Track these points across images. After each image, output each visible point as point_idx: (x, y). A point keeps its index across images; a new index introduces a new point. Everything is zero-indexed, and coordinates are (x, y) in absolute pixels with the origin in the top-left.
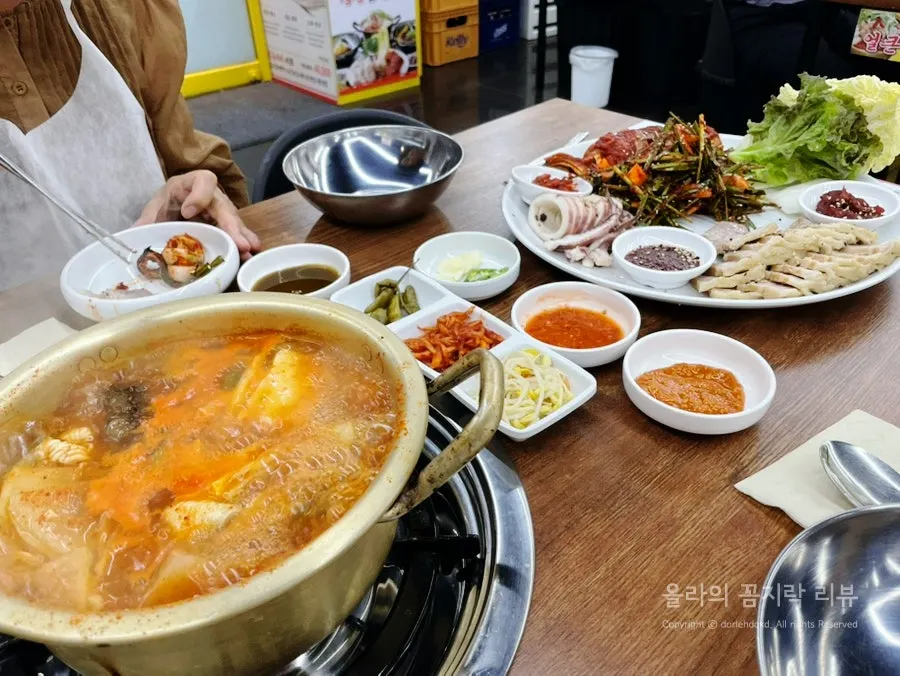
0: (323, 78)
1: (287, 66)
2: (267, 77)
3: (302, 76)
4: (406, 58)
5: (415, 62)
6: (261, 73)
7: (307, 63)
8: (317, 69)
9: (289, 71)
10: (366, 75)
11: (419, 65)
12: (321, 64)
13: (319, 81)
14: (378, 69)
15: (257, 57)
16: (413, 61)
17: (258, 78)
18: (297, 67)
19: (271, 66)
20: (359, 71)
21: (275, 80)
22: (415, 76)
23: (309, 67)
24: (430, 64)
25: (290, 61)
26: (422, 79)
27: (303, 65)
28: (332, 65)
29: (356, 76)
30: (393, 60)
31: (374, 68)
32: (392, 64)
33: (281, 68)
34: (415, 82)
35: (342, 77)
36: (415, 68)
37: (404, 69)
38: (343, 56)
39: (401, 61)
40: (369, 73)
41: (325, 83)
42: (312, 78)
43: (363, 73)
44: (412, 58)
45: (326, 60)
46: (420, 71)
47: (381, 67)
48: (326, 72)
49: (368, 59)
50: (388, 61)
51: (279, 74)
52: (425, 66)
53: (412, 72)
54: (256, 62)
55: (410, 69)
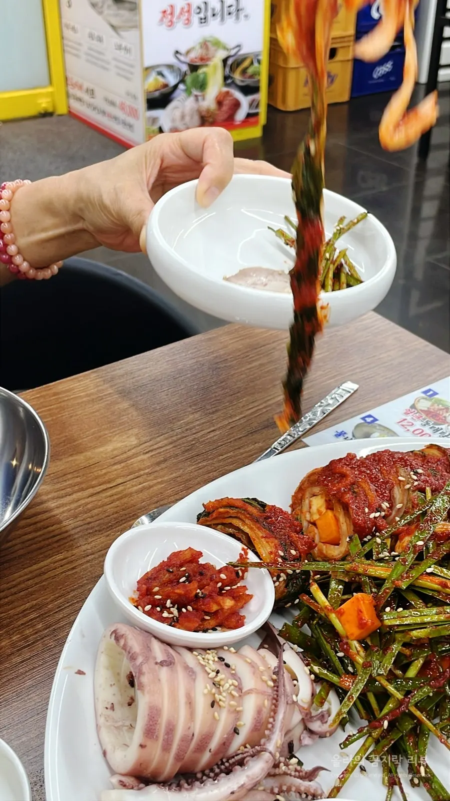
0: (130, 120)
1: (86, 97)
2: (62, 109)
3: (104, 113)
4: (245, 101)
5: (257, 106)
6: (54, 107)
7: (111, 97)
8: (122, 107)
9: (89, 105)
10: (187, 119)
11: (263, 111)
12: (129, 102)
13: (124, 123)
14: (204, 114)
15: (51, 83)
16: (254, 104)
17: (50, 110)
18: (99, 101)
19: (68, 95)
20: (178, 114)
21: (71, 114)
22: (256, 123)
23: (112, 103)
24: (280, 107)
25: (91, 92)
26: (265, 128)
27: (106, 100)
28: (142, 104)
29: (173, 120)
30: (227, 102)
31: (199, 112)
32: (225, 108)
33: (79, 100)
34: (255, 132)
35: (154, 120)
36: (256, 114)
37: (241, 115)
38: (157, 94)
39: (237, 105)
40: (192, 117)
41: (130, 126)
42: (116, 118)
43: (183, 117)
44: (253, 101)
45: (135, 97)
46: (263, 119)
47: (208, 111)
48: (134, 113)
49: (192, 99)
50: (220, 103)
51: (79, 108)
52: (271, 109)
53: (252, 120)
54: (50, 89)
55: (249, 115)
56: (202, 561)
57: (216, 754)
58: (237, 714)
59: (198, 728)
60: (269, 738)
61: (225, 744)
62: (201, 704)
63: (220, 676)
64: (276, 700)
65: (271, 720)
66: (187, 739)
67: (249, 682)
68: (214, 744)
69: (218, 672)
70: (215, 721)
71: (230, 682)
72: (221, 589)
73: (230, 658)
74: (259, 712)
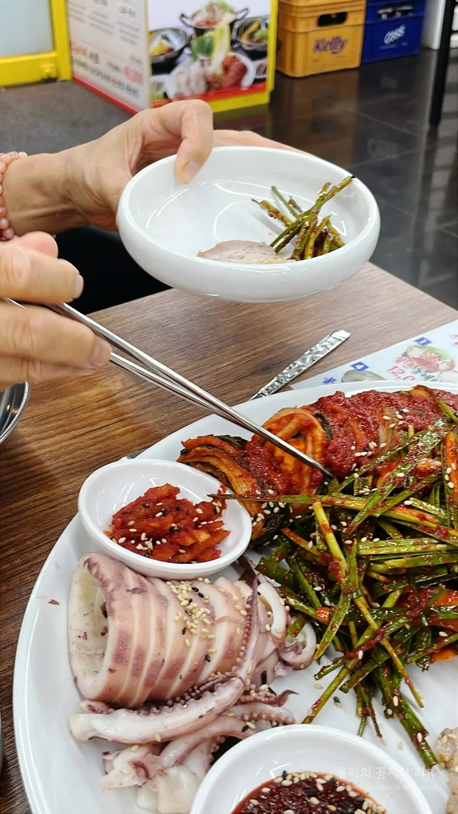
0: (134, 85)
1: (90, 62)
2: (65, 75)
3: (107, 78)
4: (252, 66)
5: (265, 72)
6: (58, 71)
7: (115, 62)
8: (127, 72)
9: (93, 71)
10: (193, 84)
11: (270, 76)
12: (134, 67)
13: (129, 89)
14: (210, 79)
15: (54, 47)
16: (262, 70)
17: (54, 75)
18: (103, 67)
19: (72, 61)
20: (183, 79)
21: (75, 80)
22: (263, 89)
23: (116, 68)
24: (289, 73)
25: (95, 57)
26: (273, 95)
27: (110, 65)
28: (146, 69)
29: (179, 86)
30: (234, 68)
31: (205, 77)
32: (232, 73)
33: (84, 65)
34: (262, 98)
35: (159, 86)
36: (264, 80)
37: (247, 81)
38: (162, 58)
39: (244, 70)
40: (197, 83)
41: (135, 92)
42: (120, 84)
43: (188, 82)
44: (260, 66)
45: (139, 62)
46: (270, 85)
47: (214, 76)
48: (138, 78)
49: (198, 64)
50: (226, 68)
51: (82, 73)
52: (280, 75)
53: (259, 85)
54: (53, 55)
55: (256, 81)
56: (179, 497)
57: (186, 680)
58: (209, 641)
59: (168, 654)
60: (239, 665)
61: (196, 671)
62: (172, 630)
63: (193, 605)
64: (248, 630)
65: (243, 648)
66: (157, 665)
67: (221, 610)
68: (185, 671)
69: (191, 601)
70: (186, 648)
71: (203, 610)
72: (197, 523)
73: (204, 588)
74: (231, 639)
